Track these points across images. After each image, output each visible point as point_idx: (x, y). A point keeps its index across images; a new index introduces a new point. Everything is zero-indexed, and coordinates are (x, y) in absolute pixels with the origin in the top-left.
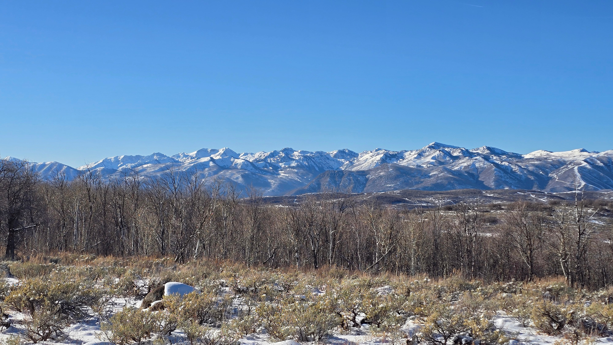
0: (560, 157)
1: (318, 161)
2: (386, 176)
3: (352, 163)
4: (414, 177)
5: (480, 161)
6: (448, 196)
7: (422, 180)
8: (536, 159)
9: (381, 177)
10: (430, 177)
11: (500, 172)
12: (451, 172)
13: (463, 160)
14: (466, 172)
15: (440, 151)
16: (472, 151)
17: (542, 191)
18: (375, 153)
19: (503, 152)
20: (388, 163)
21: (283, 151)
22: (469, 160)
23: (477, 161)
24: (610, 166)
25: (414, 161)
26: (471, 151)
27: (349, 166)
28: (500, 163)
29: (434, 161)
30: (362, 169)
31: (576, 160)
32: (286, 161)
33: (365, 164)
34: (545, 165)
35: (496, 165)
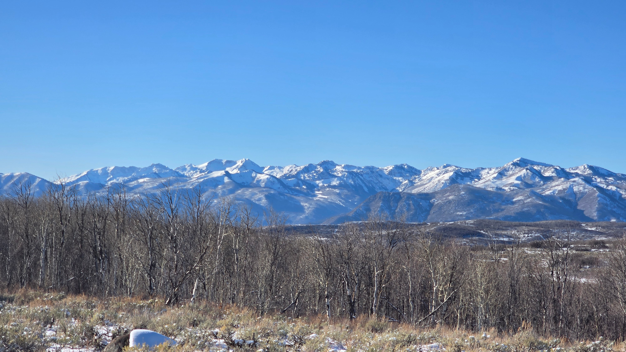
1: (368, 179)
2: (456, 201)
3: (412, 183)
4: (494, 202)
5: (579, 184)
6: (537, 228)
7: (503, 207)
9: (450, 203)
10: (513, 203)
11: (605, 199)
12: (541, 198)
13: (557, 181)
14: (561, 198)
15: (527, 169)
16: (569, 171)
18: (443, 170)
19: (610, 173)
20: (460, 184)
21: (321, 165)
22: (565, 183)
23: (575, 184)
25: (493, 182)
26: (568, 170)
27: (409, 187)
28: (605, 188)
29: (519, 182)
30: (425, 191)
32: (325, 179)
33: (429, 184)
35: (600, 189)
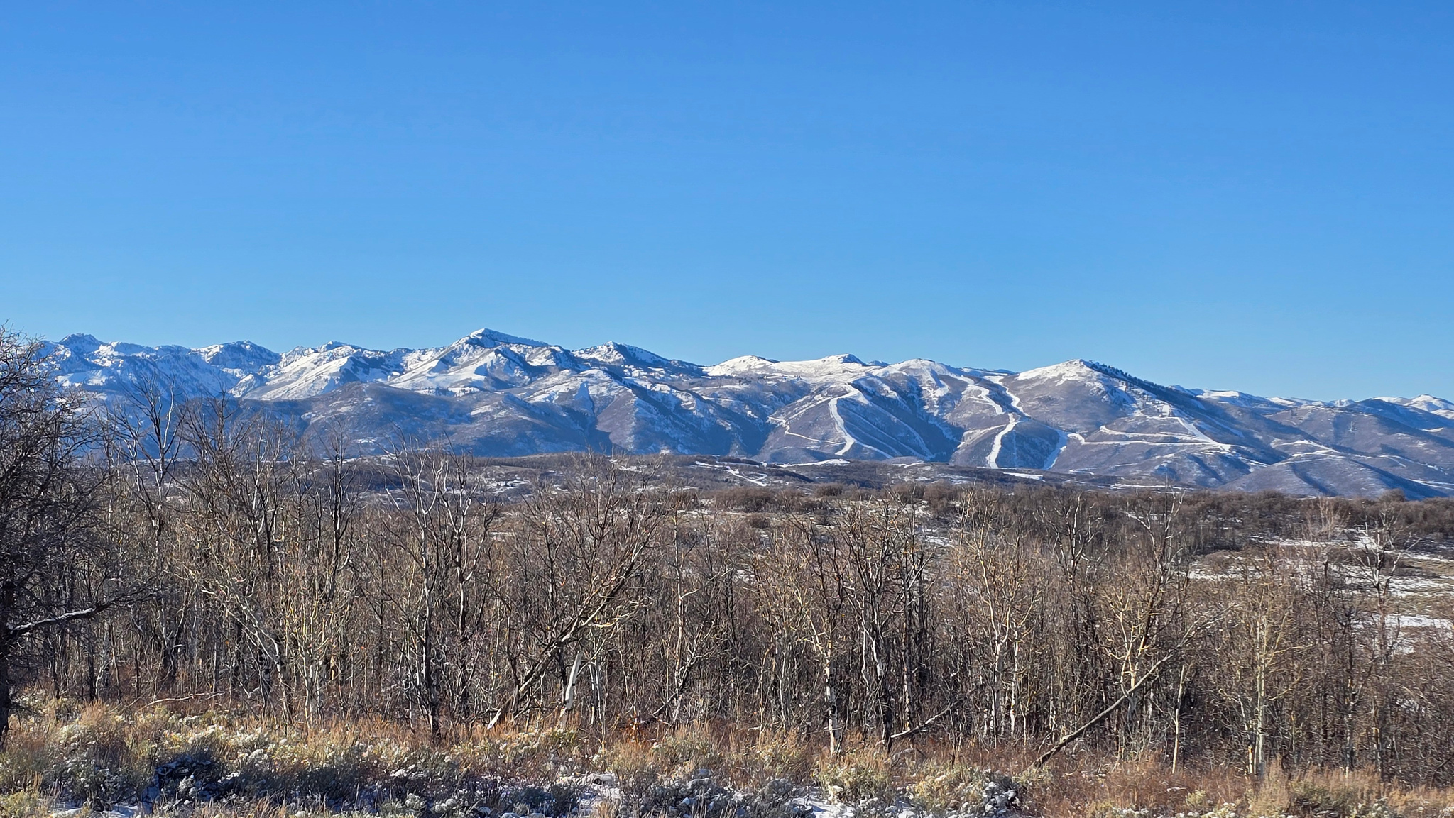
0: (795, 373)
1: (168, 373)
2: (354, 415)
3: (261, 380)
4: (432, 418)
5: (599, 381)
6: (524, 469)
7: (451, 427)
8: (736, 378)
9: (342, 420)
10: (471, 420)
11: (648, 410)
12: (526, 408)
13: (556, 376)
14: (565, 409)
15: (497, 352)
16: (579, 356)
17: (753, 459)
18: (326, 353)
19: (657, 359)
20: (362, 382)
21: (68, 343)
22: (572, 379)
23: (591, 380)
24: (913, 398)
25: (429, 377)
26: (577, 354)
27: (255, 388)
28: (648, 388)
29: (482, 378)
30: (290, 397)
31: (833, 384)
32: (76, 371)
33: (298, 382)
34: (759, 394)
35: (640, 391)
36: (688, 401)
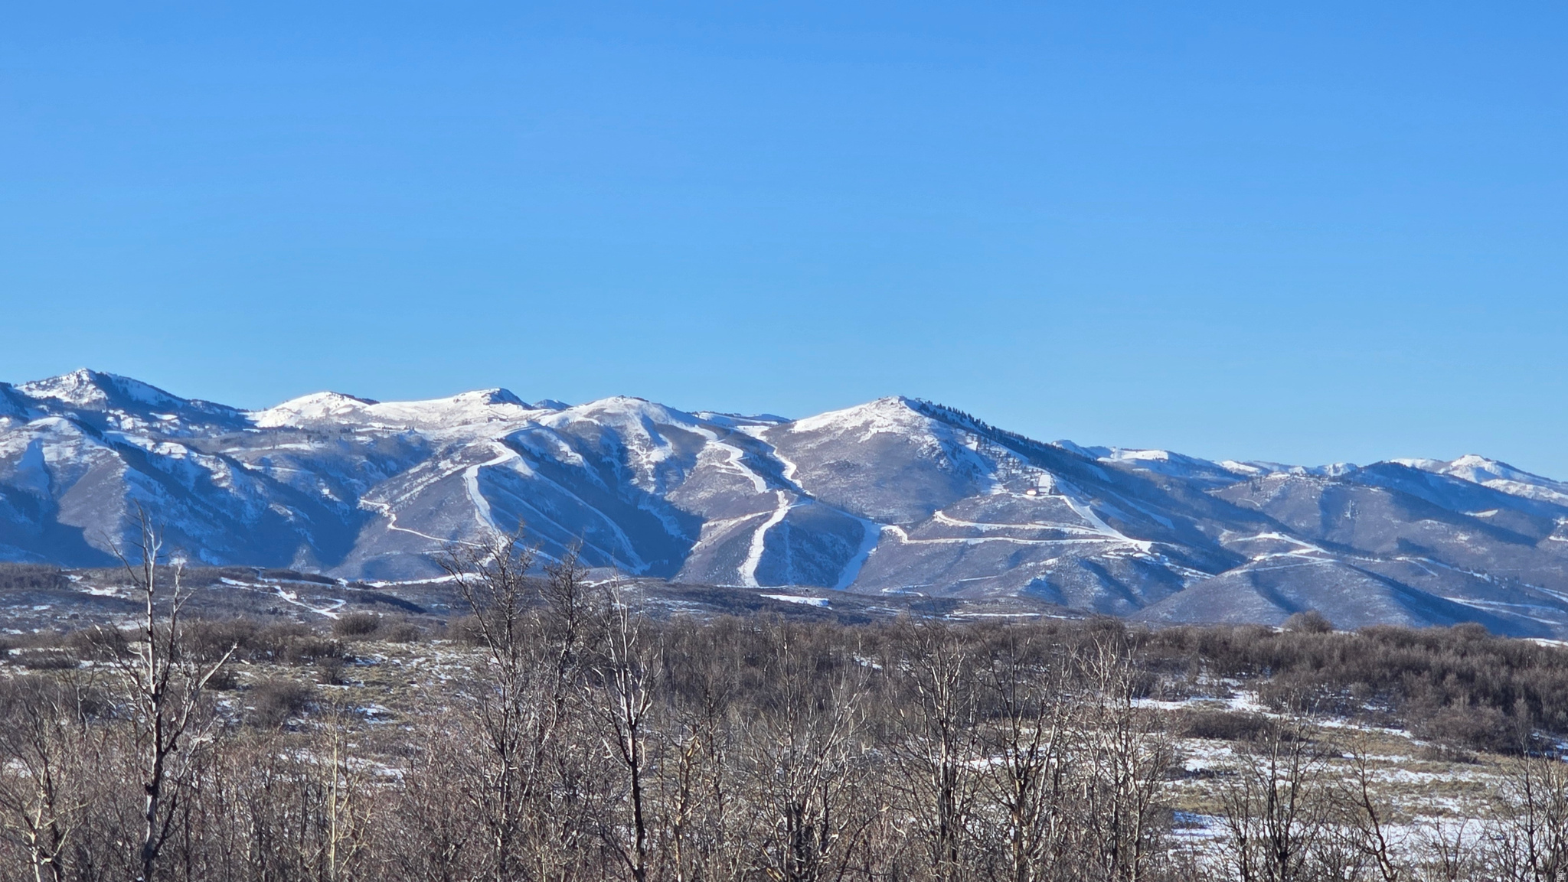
0: (407, 422)
5: (61, 438)
8: (304, 430)
11: (146, 486)
16: (27, 393)
17: (329, 575)
19: (165, 399)
22: (14, 433)
23: (48, 436)
24: (611, 464)
26: (23, 388)
28: (149, 448)
31: (471, 440)
34: (342, 459)
35: (135, 455)
36: (221, 473)
